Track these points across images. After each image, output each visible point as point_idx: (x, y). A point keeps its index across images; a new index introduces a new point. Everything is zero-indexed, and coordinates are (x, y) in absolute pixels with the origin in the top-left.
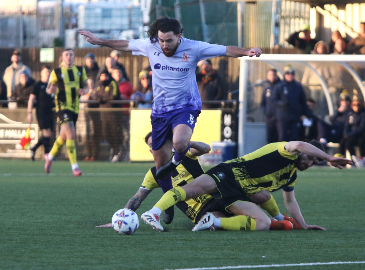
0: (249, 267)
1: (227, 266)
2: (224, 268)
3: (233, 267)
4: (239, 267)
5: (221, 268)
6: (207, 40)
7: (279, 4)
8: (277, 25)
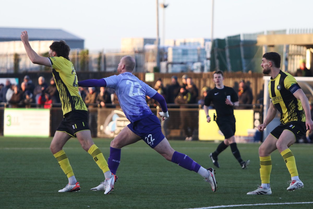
6: (245, 68)
7: (288, 47)
8: (287, 59)
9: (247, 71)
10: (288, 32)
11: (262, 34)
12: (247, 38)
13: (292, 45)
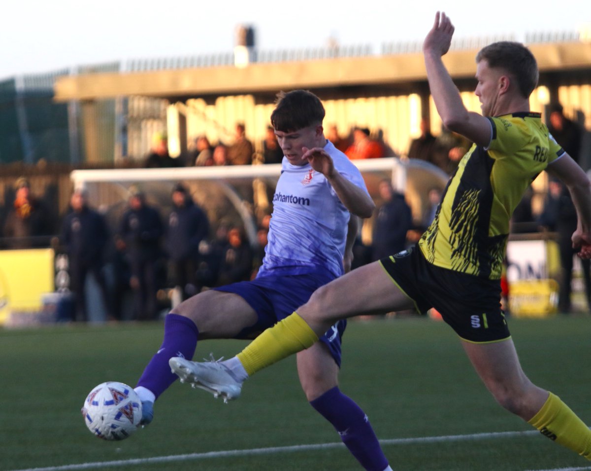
0: (99, 464)
1: (68, 464)
2: (64, 467)
3: (77, 466)
4: (86, 465)
5: (60, 468)
6: (29, 154)
7: (125, 101)
8: (125, 130)
9: (36, 160)
10: (124, 68)
11: (65, 74)
12: (33, 86)
13: (136, 95)
